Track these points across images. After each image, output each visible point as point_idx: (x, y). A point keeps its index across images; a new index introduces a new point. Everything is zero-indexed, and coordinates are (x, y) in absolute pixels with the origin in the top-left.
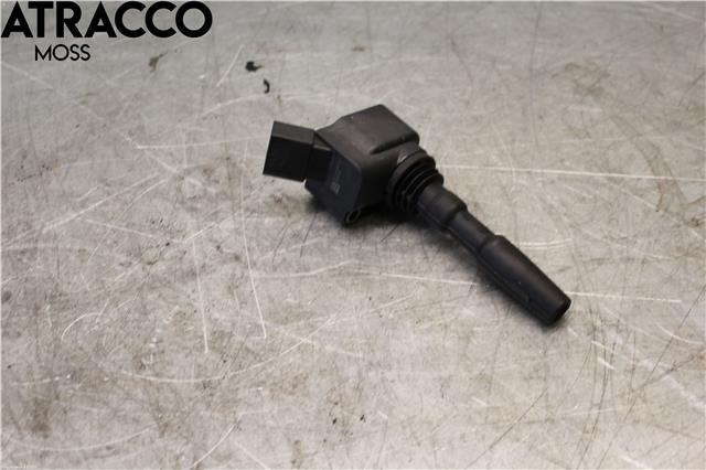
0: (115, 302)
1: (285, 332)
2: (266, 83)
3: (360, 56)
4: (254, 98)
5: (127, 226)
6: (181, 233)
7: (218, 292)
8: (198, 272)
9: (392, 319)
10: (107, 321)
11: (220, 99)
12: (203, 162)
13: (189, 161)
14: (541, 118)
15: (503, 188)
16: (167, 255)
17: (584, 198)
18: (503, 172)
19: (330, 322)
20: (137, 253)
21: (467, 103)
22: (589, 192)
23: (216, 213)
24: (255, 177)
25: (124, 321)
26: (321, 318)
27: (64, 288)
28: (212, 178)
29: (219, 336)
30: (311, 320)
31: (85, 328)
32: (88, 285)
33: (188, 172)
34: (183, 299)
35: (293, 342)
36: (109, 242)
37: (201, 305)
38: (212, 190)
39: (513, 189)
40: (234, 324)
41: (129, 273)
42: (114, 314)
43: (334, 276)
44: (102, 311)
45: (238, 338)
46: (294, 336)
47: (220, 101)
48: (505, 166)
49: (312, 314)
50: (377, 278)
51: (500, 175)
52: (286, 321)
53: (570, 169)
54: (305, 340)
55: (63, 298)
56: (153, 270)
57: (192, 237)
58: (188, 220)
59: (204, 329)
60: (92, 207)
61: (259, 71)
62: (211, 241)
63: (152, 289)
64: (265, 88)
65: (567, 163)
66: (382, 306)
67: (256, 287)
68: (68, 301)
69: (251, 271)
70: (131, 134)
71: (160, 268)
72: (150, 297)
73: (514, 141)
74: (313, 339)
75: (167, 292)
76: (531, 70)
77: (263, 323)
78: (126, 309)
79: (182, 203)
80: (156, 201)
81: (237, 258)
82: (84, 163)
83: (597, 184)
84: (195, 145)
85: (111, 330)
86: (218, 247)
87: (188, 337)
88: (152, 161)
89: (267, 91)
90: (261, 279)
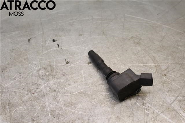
0: (25, 104)
1: (69, 109)
2: (58, 45)
3: (81, 37)
4: (55, 49)
5: (26, 84)
6: (40, 85)
7: (51, 100)
8: (45, 95)
9: (95, 104)
10: (23, 109)
11: (47, 49)
12: (44, 66)
13: (40, 66)
14: (126, 51)
15: (119, 69)
16: (37, 91)
17: (138, 71)
18: (118, 65)
19: (80, 106)
20: (29, 91)
21: (108, 48)
22: (139, 69)
23: (48, 79)
24: (57, 69)
25: (28, 109)
26: (77, 105)
27: (12, 101)
28: (47, 70)
29: (52, 111)
30: (75, 106)
31: (18, 111)
32: (18, 100)
33: (40, 69)
34: (42, 102)
35: (71, 112)
36: (22, 88)
37: (47, 104)
38: (47, 74)
39: (121, 69)
40: (56, 108)
41: (28, 96)
42: (25, 107)
43: (80, 94)
44: (22, 106)
45: (57, 111)
46: (71, 110)
47: (47, 50)
48: (119, 63)
49: (75, 104)
50: (90, 94)
51: (118, 66)
52: (69, 106)
53: (135, 63)
54: (74, 111)
55: (11, 104)
56: (34, 95)
57: (43, 86)
58: (42, 82)
59: (48, 110)
60: (17, 80)
61: (56, 42)
62: (48, 87)
63: (34, 100)
64: (58, 46)
65: (134, 62)
66: (92, 101)
67: (61, 98)
68: (13, 105)
69: (59, 94)
70: (25, 60)
71: (36, 94)
72: (34, 102)
73: (120, 57)
74: (76, 110)
75: (38, 100)
76: (123, 38)
77: (63, 107)
78: (28, 106)
79: (40, 77)
80: (33, 77)
81: (55, 91)
82: (13, 68)
83: (141, 67)
84: (41, 62)
85: (25, 112)
86: (50, 88)
87: (44, 112)
88: (31, 66)
89: (59, 47)
90: (61, 96)
